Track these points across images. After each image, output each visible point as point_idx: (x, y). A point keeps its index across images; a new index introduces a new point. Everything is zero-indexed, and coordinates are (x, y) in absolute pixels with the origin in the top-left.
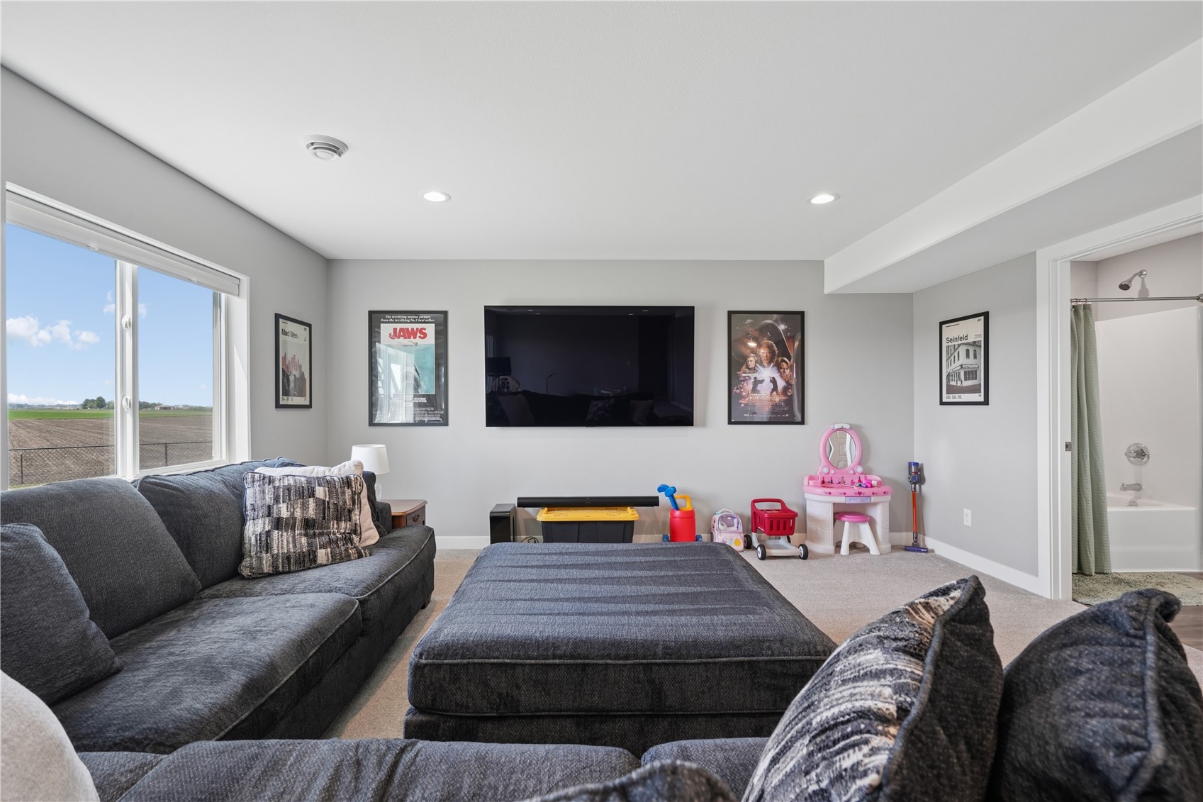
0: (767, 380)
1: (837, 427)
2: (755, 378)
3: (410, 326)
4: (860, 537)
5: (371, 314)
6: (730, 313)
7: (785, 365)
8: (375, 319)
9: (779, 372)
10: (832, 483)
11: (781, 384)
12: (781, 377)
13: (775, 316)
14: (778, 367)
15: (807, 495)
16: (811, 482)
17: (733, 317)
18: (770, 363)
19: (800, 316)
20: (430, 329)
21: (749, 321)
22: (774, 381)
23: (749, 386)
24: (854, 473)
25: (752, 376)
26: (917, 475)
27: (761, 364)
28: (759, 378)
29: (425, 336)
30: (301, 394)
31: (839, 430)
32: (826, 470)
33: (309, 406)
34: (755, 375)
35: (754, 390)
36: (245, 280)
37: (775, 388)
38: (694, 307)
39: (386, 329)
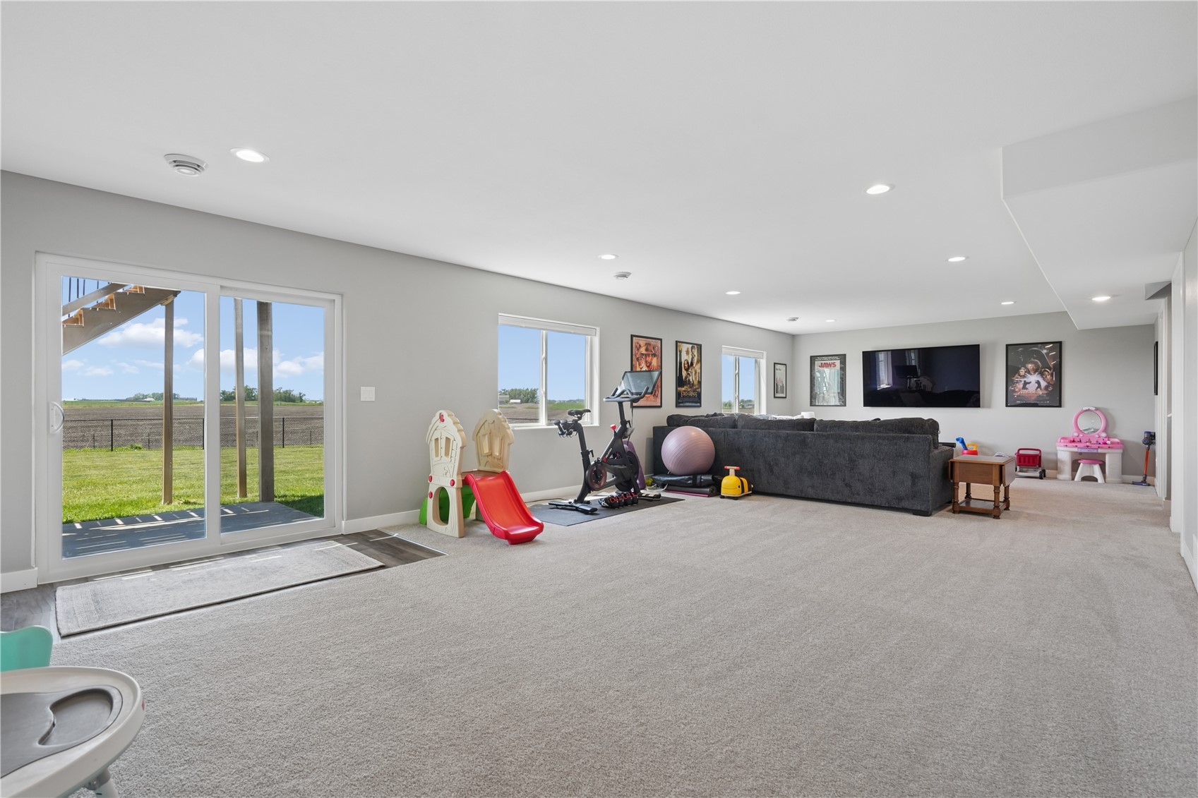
0: (1033, 382)
1: (1084, 409)
2: (1025, 381)
3: (828, 362)
4: (1094, 473)
5: (811, 357)
6: (1007, 346)
7: (1046, 373)
8: (813, 359)
9: (1042, 377)
10: (1080, 441)
11: (1043, 384)
12: (1044, 380)
13: (1040, 345)
14: (1042, 374)
15: (1058, 448)
16: (1062, 441)
17: (1009, 347)
18: (1035, 373)
19: (1058, 344)
20: (838, 363)
21: (1020, 349)
22: (1038, 382)
23: (1021, 385)
24: (1099, 437)
25: (1023, 380)
26: (1151, 438)
27: (1029, 373)
28: (1027, 380)
29: (835, 366)
30: (783, 393)
31: (1086, 411)
32: (1076, 434)
33: (785, 398)
34: (1025, 379)
35: (1024, 388)
36: (765, 353)
37: (1039, 386)
38: (979, 345)
39: (817, 363)
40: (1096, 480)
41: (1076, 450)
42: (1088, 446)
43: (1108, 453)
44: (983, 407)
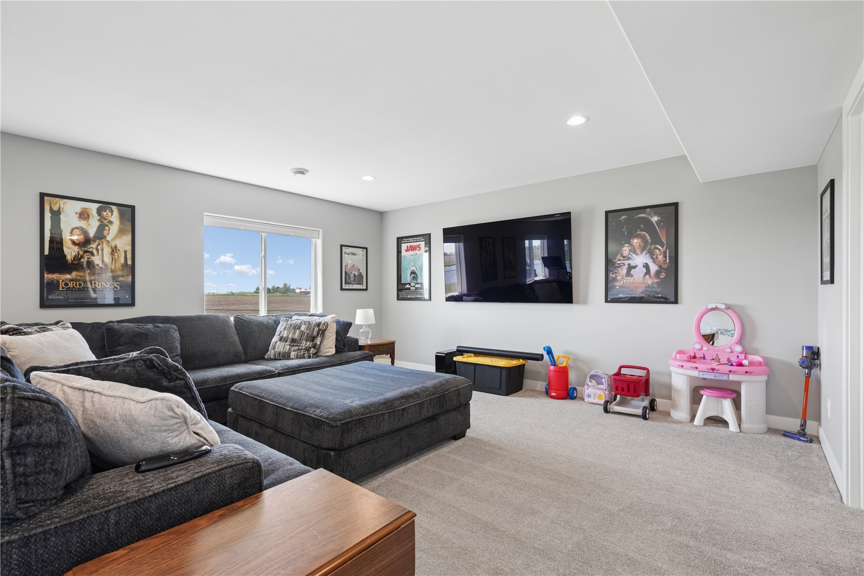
0: (640, 266)
1: (710, 306)
2: (629, 264)
3: (414, 244)
4: (723, 412)
5: (398, 239)
6: (607, 213)
7: (657, 252)
8: (400, 240)
9: (652, 258)
10: (704, 358)
11: (654, 268)
12: (654, 262)
13: (648, 210)
14: (651, 253)
15: (672, 369)
16: (678, 356)
17: (609, 215)
18: (642, 251)
19: (673, 207)
20: (422, 244)
21: (624, 217)
22: (646, 266)
23: (623, 271)
24: (732, 352)
25: (627, 262)
26: (813, 357)
27: (635, 252)
28: (633, 264)
29: (420, 248)
30: (360, 283)
31: (712, 309)
32: (698, 346)
33: (366, 289)
34: (629, 262)
35: (629, 274)
36: (321, 231)
37: (648, 272)
38: (570, 212)
39: (404, 246)
40: (724, 423)
41: (695, 373)
42: (713, 369)
43: (747, 381)
44: (578, 303)
